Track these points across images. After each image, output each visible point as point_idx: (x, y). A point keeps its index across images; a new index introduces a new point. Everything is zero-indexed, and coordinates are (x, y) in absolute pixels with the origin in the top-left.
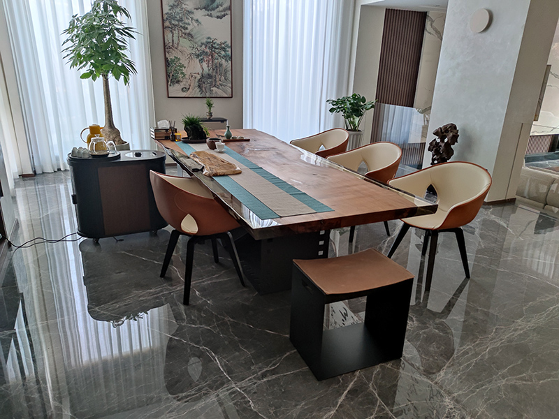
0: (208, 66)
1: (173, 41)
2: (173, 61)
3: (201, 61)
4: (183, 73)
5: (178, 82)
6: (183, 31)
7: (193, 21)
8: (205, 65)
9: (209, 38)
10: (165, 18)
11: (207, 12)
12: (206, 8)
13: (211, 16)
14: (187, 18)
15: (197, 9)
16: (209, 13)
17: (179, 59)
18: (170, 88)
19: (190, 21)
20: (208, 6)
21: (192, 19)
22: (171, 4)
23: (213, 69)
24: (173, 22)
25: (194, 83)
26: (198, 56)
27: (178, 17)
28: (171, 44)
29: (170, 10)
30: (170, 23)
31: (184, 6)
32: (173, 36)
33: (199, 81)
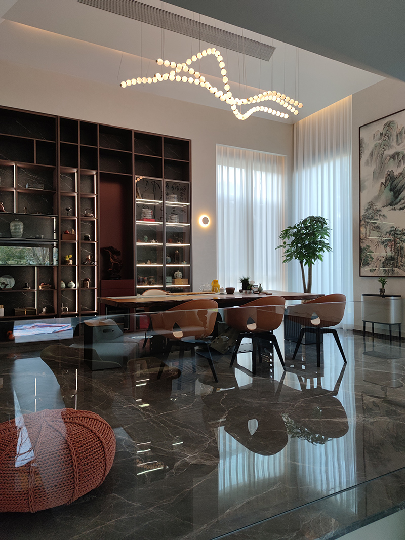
0: (391, 250)
1: (366, 234)
2: (365, 248)
3: (386, 246)
4: (371, 257)
5: (368, 264)
6: (373, 225)
7: (381, 217)
8: (388, 249)
9: (392, 227)
10: (361, 219)
11: (392, 207)
12: (391, 205)
13: (395, 209)
14: (377, 216)
15: (384, 207)
16: (393, 207)
17: (369, 247)
18: (362, 269)
19: (378, 217)
20: (393, 202)
21: (380, 215)
22: (366, 208)
23: (396, 252)
24: (367, 220)
25: (380, 264)
26: (383, 243)
27: (370, 216)
28: (364, 236)
29: (365, 212)
30: (365, 222)
31: (374, 207)
32: (366, 230)
33: (383, 263)
